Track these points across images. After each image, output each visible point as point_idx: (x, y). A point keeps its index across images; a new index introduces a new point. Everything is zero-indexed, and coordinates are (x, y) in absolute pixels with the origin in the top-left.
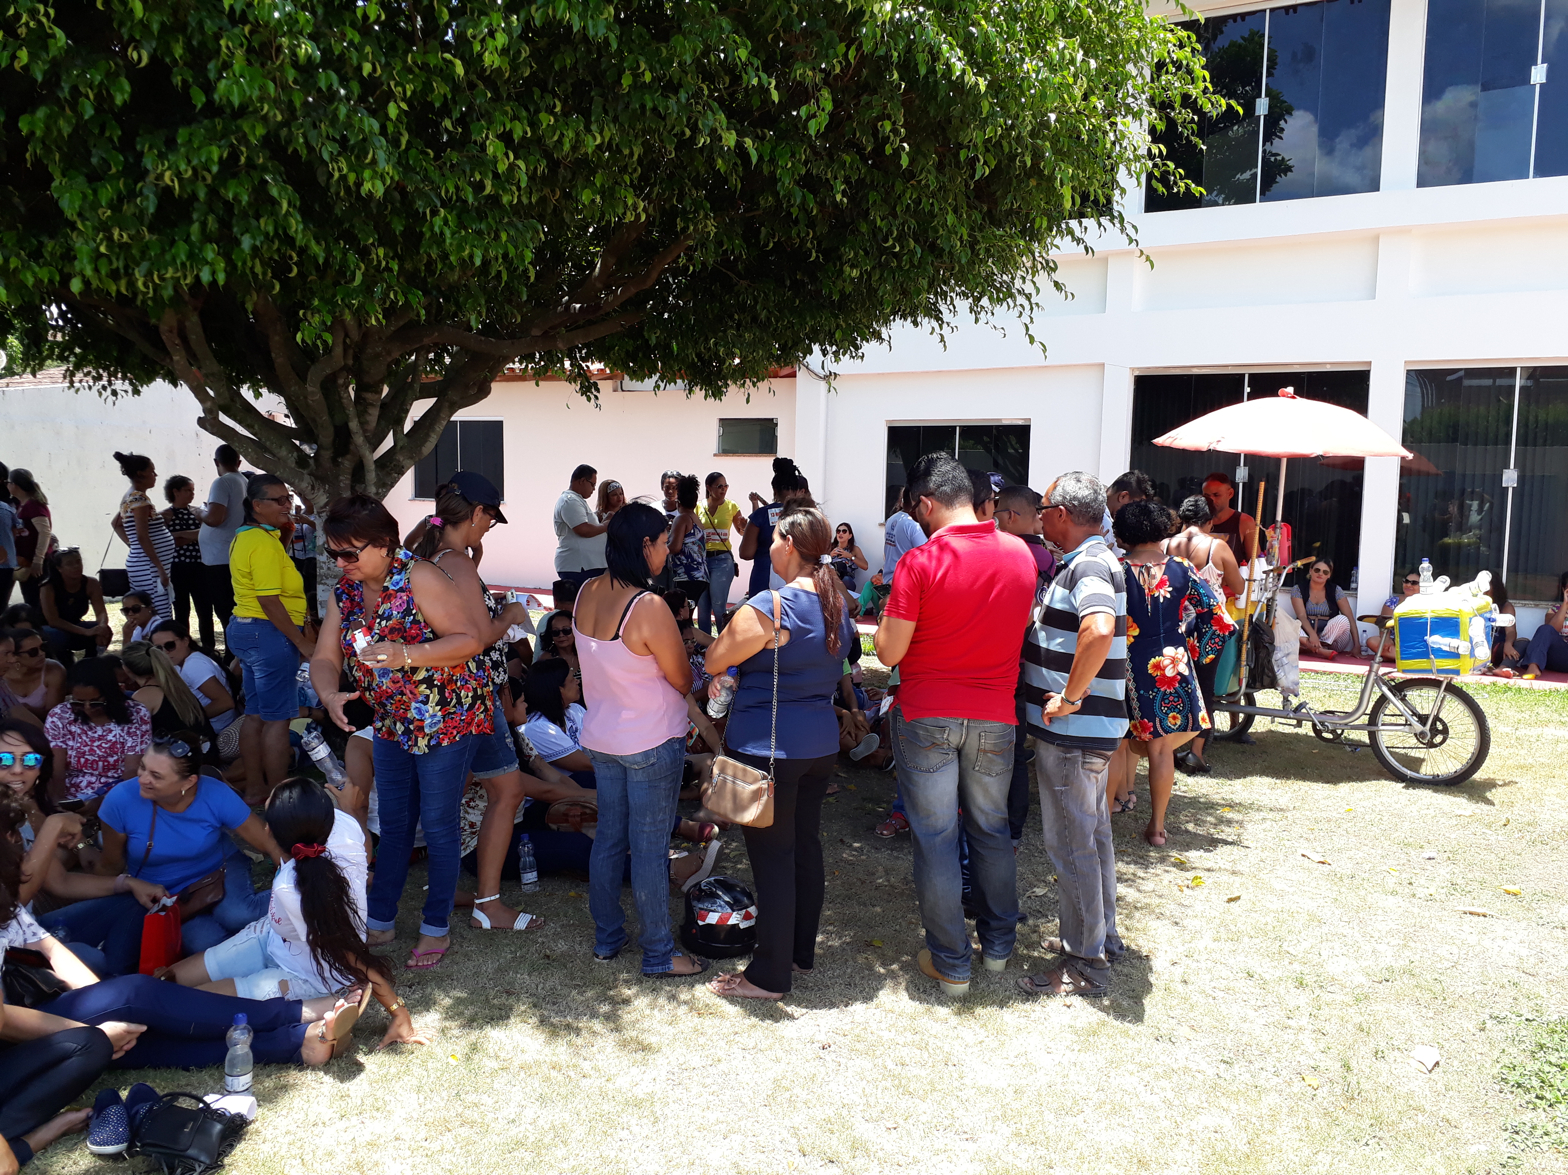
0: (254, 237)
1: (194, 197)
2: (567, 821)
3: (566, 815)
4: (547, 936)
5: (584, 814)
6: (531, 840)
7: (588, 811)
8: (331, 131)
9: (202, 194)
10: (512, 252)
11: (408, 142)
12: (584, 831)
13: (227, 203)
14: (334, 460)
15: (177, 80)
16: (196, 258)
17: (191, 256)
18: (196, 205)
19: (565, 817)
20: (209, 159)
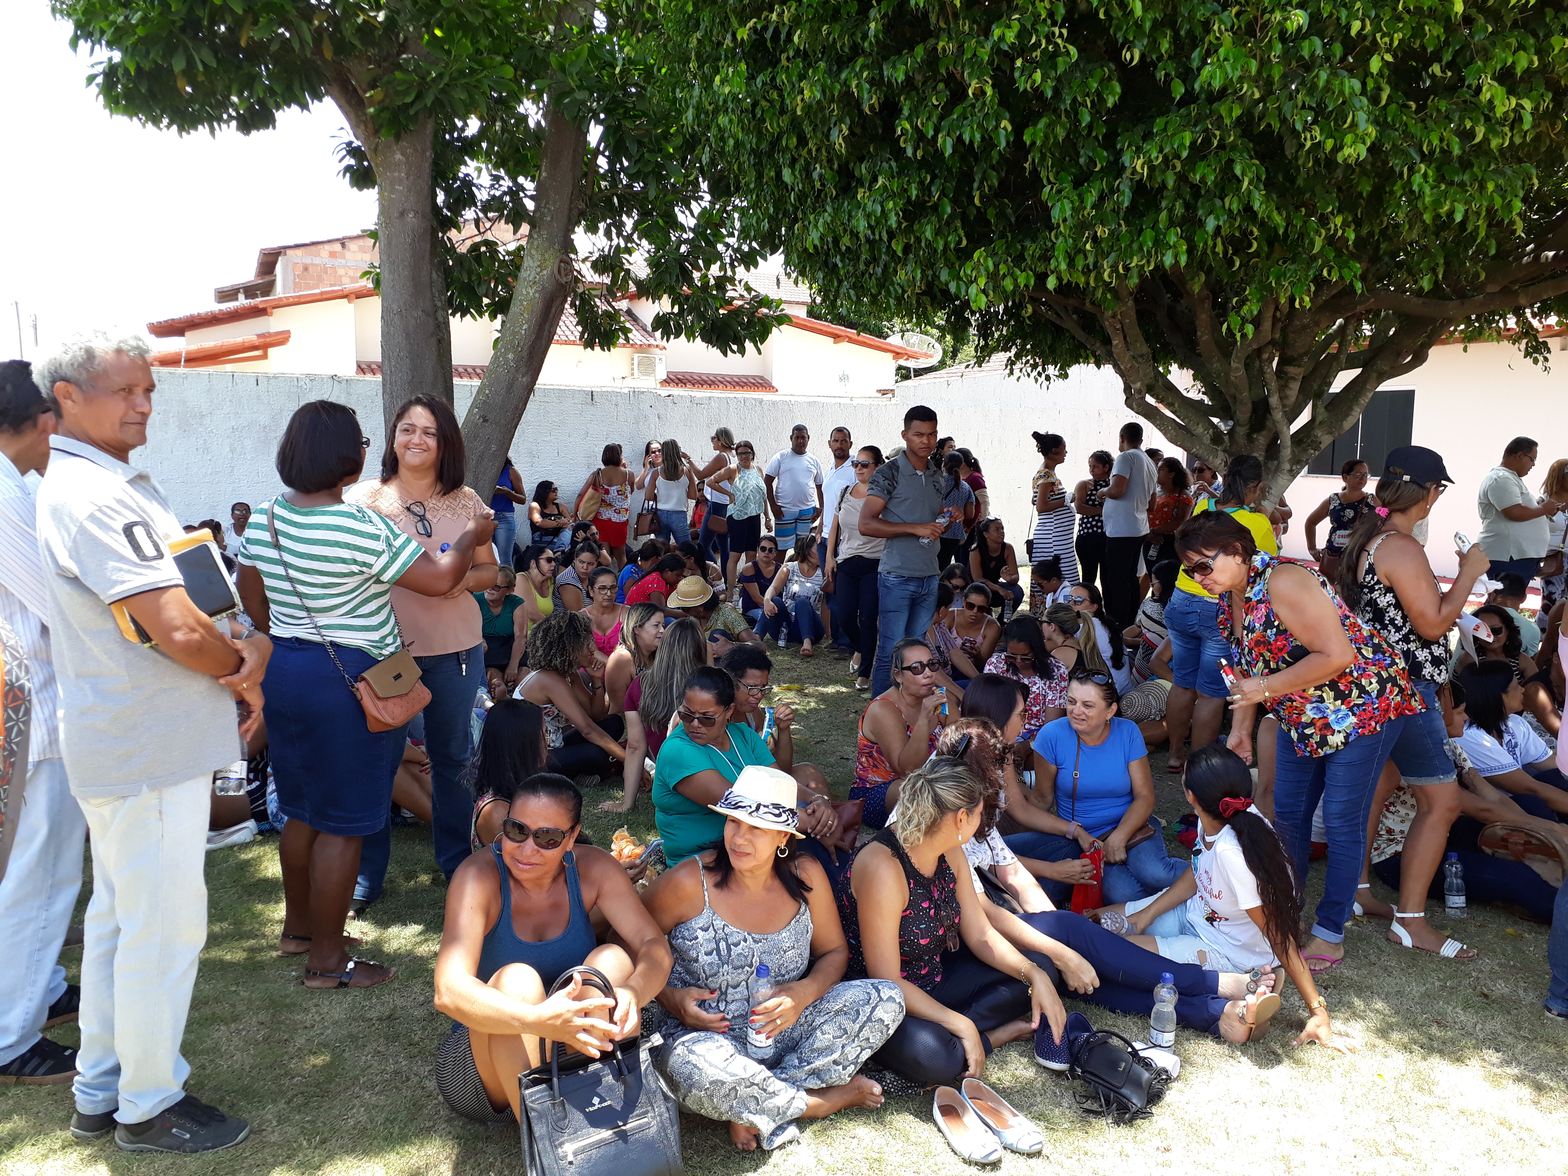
0: (1217, 218)
1: (1164, 186)
2: (1506, 848)
3: (1504, 839)
4: (1481, 971)
5: (1528, 843)
6: (1460, 860)
7: (1534, 841)
8: (1307, 99)
9: (1170, 183)
10: (1498, 202)
11: (1389, 97)
12: (1527, 862)
13: (1193, 186)
14: (1249, 437)
15: (1161, 75)
16: (1159, 244)
17: (1157, 242)
18: (1165, 193)
19: (1504, 841)
20: (1182, 145)
